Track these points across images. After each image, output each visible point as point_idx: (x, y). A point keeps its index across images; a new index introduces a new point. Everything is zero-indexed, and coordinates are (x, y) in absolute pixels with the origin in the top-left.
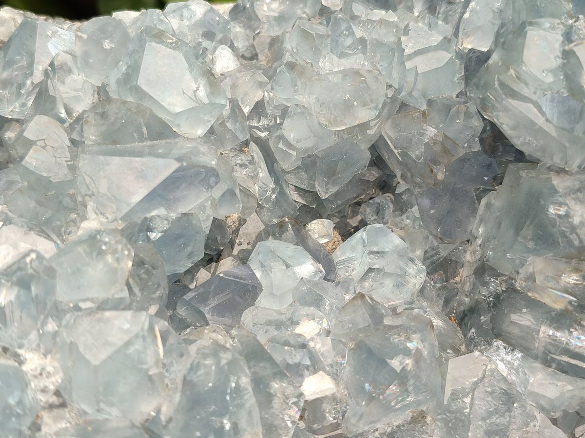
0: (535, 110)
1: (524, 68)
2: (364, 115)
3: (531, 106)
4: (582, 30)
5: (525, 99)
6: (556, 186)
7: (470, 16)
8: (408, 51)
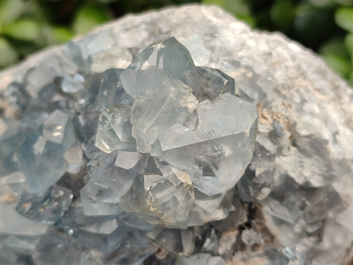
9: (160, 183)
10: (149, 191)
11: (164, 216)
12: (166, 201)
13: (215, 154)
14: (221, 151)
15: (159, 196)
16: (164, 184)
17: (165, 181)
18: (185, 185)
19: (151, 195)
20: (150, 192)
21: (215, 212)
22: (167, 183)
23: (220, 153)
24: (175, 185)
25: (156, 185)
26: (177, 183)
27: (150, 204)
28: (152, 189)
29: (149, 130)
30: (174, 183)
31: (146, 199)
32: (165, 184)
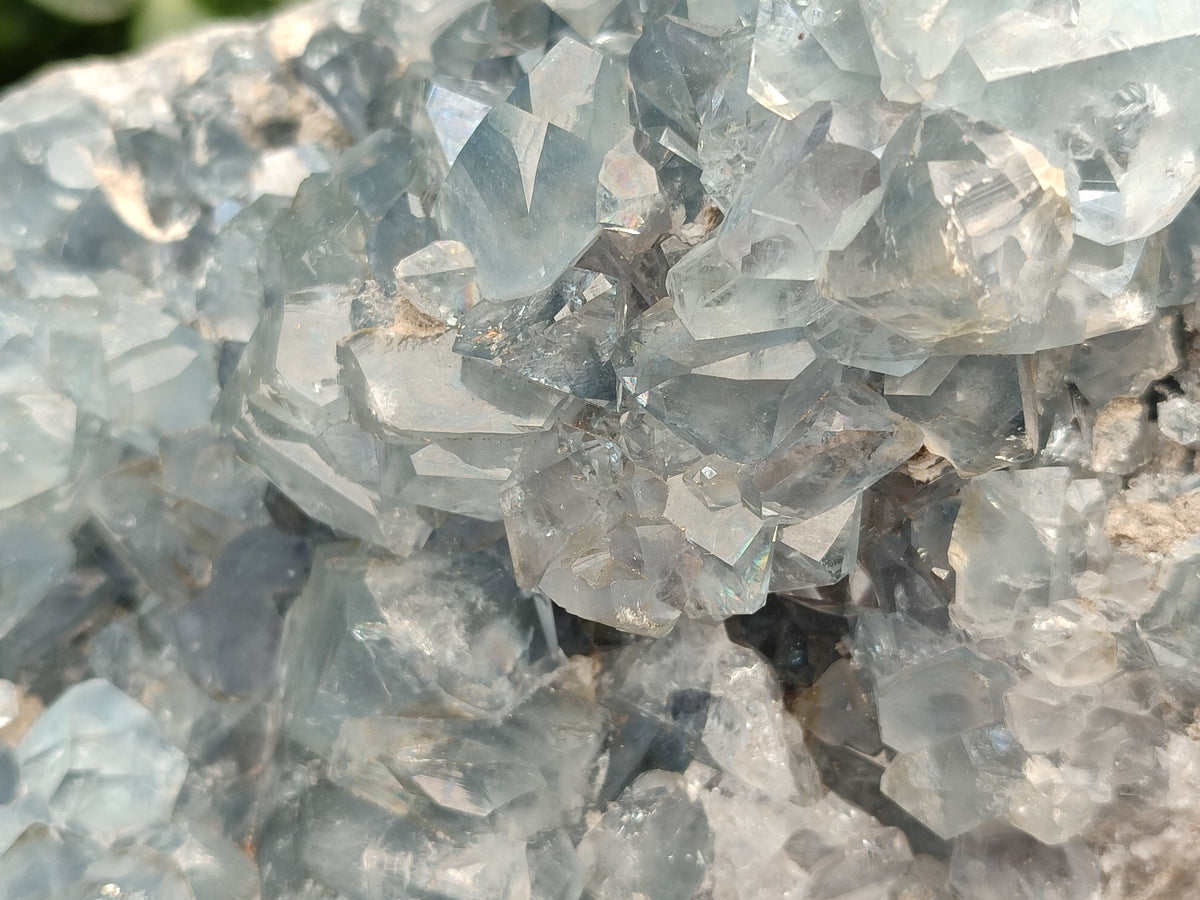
0: (314, 455)
1: (280, 382)
2: (47, 475)
3: (306, 447)
4: (371, 307)
5: (298, 436)
6: (370, 587)
7: (207, 284)
8: (112, 351)
9: (982, 184)
10: (949, 207)
11: (982, 299)
12: (991, 251)
13: (1122, 112)
14: (1142, 101)
15: (977, 226)
16: (990, 188)
17: (996, 179)
18: (1046, 199)
19: (955, 221)
20: (953, 212)
21: (1122, 301)
22: (1002, 186)
23: (1138, 108)
24: (1023, 195)
25: (970, 191)
26: (1028, 186)
27: (953, 249)
28: (957, 200)
29: (937, 20)
30: (1018, 186)
31: (941, 232)
32: (994, 187)
